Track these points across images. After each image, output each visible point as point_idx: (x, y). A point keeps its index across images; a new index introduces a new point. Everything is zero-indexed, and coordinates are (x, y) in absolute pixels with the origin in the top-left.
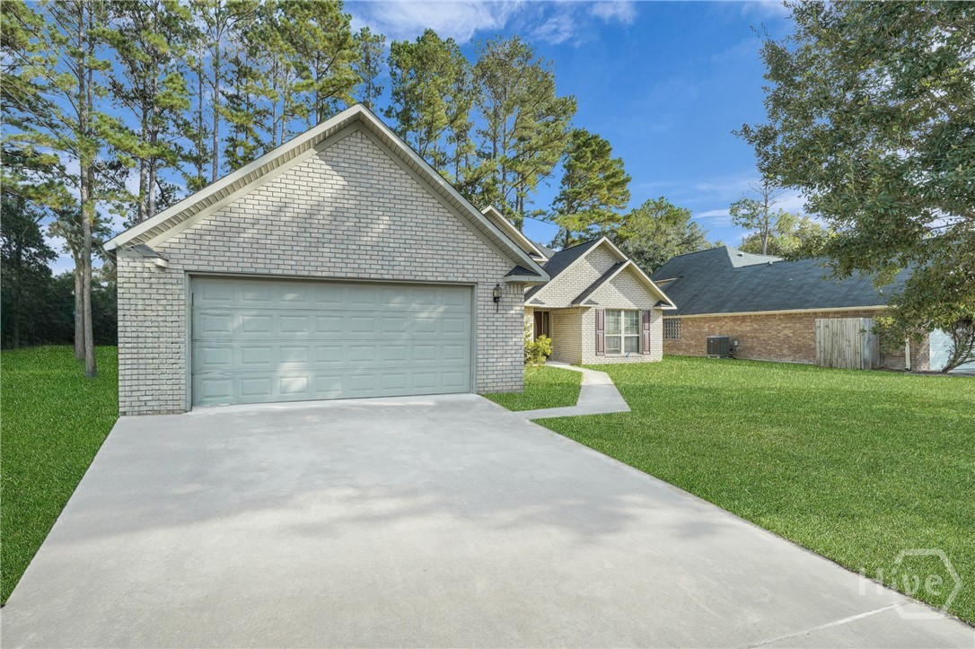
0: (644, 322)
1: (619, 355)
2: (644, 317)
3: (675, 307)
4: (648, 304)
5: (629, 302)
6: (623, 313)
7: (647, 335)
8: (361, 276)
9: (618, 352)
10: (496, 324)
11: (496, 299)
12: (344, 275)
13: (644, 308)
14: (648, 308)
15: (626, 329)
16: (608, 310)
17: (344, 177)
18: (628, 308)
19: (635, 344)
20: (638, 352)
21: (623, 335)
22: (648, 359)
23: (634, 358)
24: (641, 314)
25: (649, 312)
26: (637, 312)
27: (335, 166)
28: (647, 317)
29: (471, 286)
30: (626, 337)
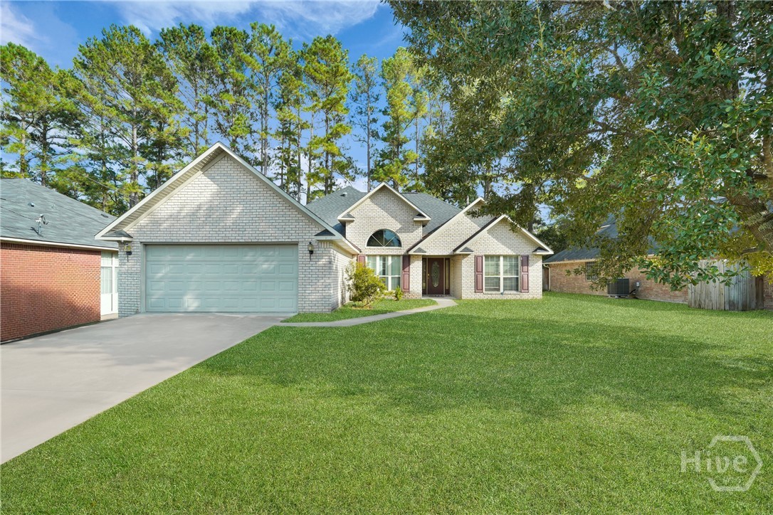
0: (522, 265)
1: (498, 292)
2: (522, 261)
3: (551, 252)
4: (526, 250)
5: (507, 249)
6: (502, 258)
7: (525, 277)
8: (227, 241)
9: (499, 290)
10: (311, 268)
11: (311, 252)
12: (217, 241)
13: (522, 254)
14: (526, 254)
15: (505, 272)
16: (487, 257)
17: (218, 184)
18: (506, 254)
19: (514, 284)
20: (517, 290)
21: (502, 276)
22: (525, 296)
23: (512, 295)
24: (520, 259)
25: (528, 257)
26: (516, 257)
27: (212, 179)
28: (526, 261)
29: (296, 244)
30: (505, 279)
